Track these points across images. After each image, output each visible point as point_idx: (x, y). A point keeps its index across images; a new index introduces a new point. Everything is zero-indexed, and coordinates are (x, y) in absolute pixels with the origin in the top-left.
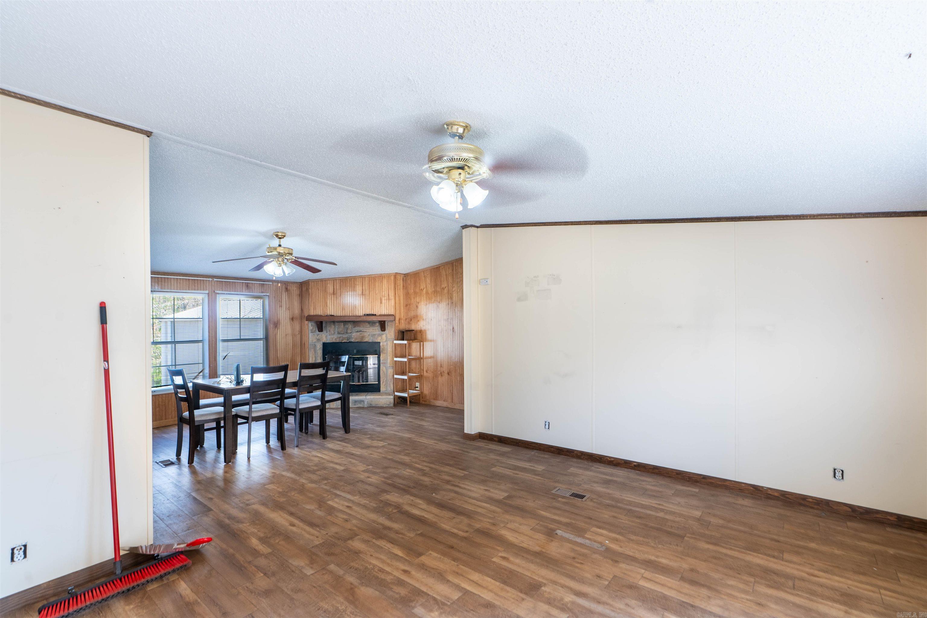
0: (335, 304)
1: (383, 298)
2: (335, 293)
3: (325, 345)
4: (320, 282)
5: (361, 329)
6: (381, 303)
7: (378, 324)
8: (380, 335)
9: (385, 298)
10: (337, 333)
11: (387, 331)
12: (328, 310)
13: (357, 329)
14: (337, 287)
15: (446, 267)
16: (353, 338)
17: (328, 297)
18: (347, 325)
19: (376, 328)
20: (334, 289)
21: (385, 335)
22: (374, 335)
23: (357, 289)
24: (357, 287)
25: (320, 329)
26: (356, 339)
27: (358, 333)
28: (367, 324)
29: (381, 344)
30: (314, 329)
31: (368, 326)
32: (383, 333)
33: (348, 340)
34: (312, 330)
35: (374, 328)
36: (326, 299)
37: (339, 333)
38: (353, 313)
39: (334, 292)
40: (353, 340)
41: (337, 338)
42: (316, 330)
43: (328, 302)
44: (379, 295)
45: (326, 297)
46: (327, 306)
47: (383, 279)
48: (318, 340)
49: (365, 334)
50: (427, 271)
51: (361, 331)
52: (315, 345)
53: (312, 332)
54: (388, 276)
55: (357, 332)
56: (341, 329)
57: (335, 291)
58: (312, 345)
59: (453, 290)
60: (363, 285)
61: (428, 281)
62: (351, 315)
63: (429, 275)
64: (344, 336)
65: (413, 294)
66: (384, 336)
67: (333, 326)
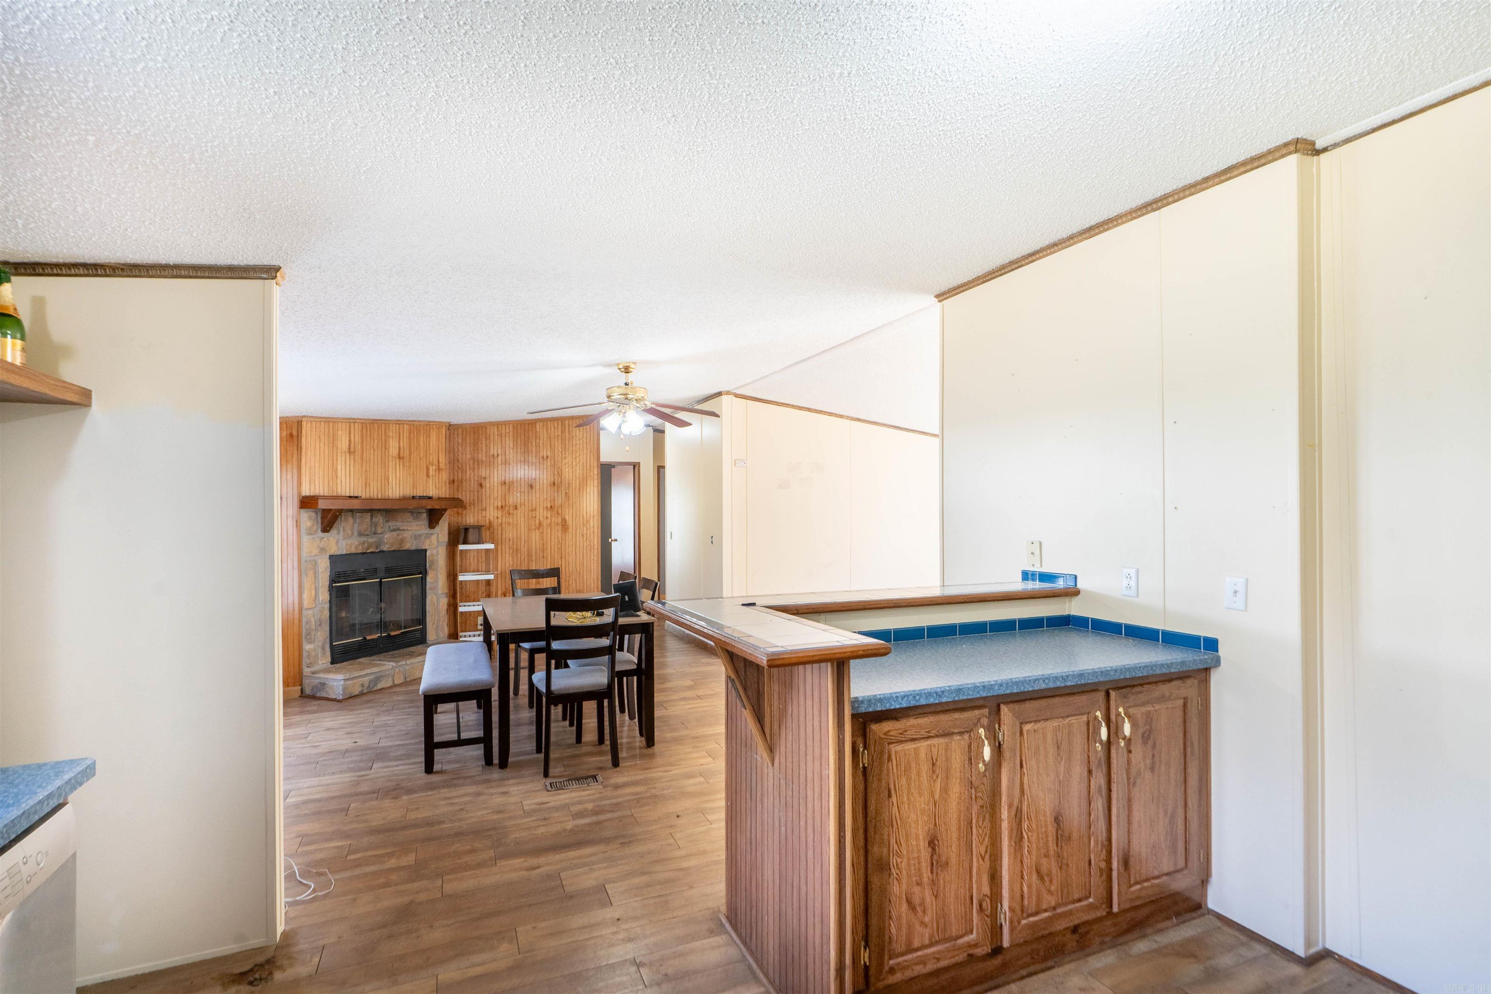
0: (352, 475)
1: (431, 469)
2: (352, 450)
3: (334, 559)
4: (323, 424)
5: (398, 524)
6: (428, 476)
7: (425, 515)
8: (428, 536)
9: (434, 467)
10: (356, 534)
11: (438, 529)
12: (339, 486)
13: (392, 524)
14: (357, 439)
15: (549, 425)
16: (386, 543)
17: (339, 458)
18: (376, 517)
19: (421, 523)
20: (350, 441)
21: (436, 535)
22: (420, 536)
23: (391, 444)
24: (391, 441)
25: (326, 528)
26: (392, 545)
27: (395, 533)
28: (409, 514)
29: (428, 553)
30: (315, 527)
31: (411, 519)
32: (432, 531)
33: (377, 548)
34: (310, 529)
35: (418, 523)
36: (335, 462)
37: (361, 534)
38: (383, 493)
39: (349, 448)
40: (385, 548)
41: (359, 545)
42: (317, 529)
43: (339, 468)
44: (425, 462)
45: (335, 458)
46: (337, 477)
47: (431, 431)
48: (322, 550)
49: (407, 535)
50: (507, 427)
51: (399, 529)
52: (316, 562)
53: (310, 534)
54: (439, 425)
55: (394, 530)
56: (365, 527)
57: (352, 446)
58: (310, 561)
59: (564, 462)
60: (399, 438)
61: (509, 443)
62: (380, 497)
63: (511, 434)
64: (370, 540)
65: (472, 462)
66: (434, 538)
67: (351, 520)
